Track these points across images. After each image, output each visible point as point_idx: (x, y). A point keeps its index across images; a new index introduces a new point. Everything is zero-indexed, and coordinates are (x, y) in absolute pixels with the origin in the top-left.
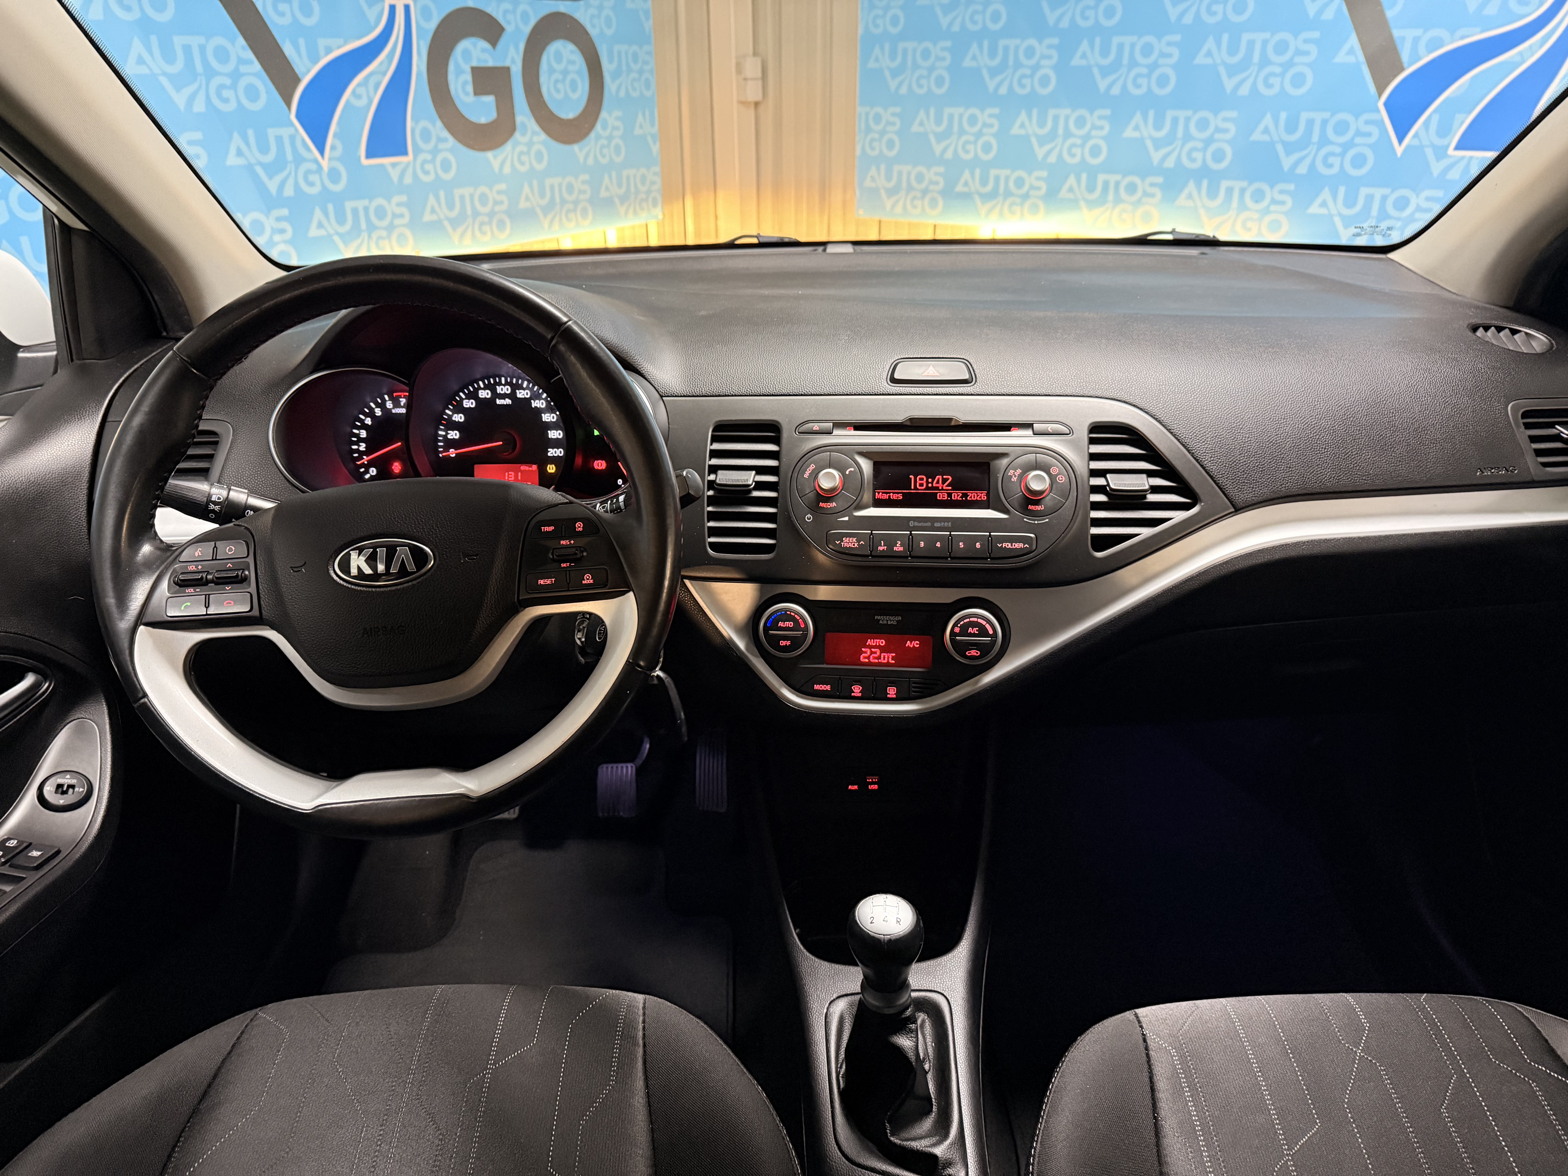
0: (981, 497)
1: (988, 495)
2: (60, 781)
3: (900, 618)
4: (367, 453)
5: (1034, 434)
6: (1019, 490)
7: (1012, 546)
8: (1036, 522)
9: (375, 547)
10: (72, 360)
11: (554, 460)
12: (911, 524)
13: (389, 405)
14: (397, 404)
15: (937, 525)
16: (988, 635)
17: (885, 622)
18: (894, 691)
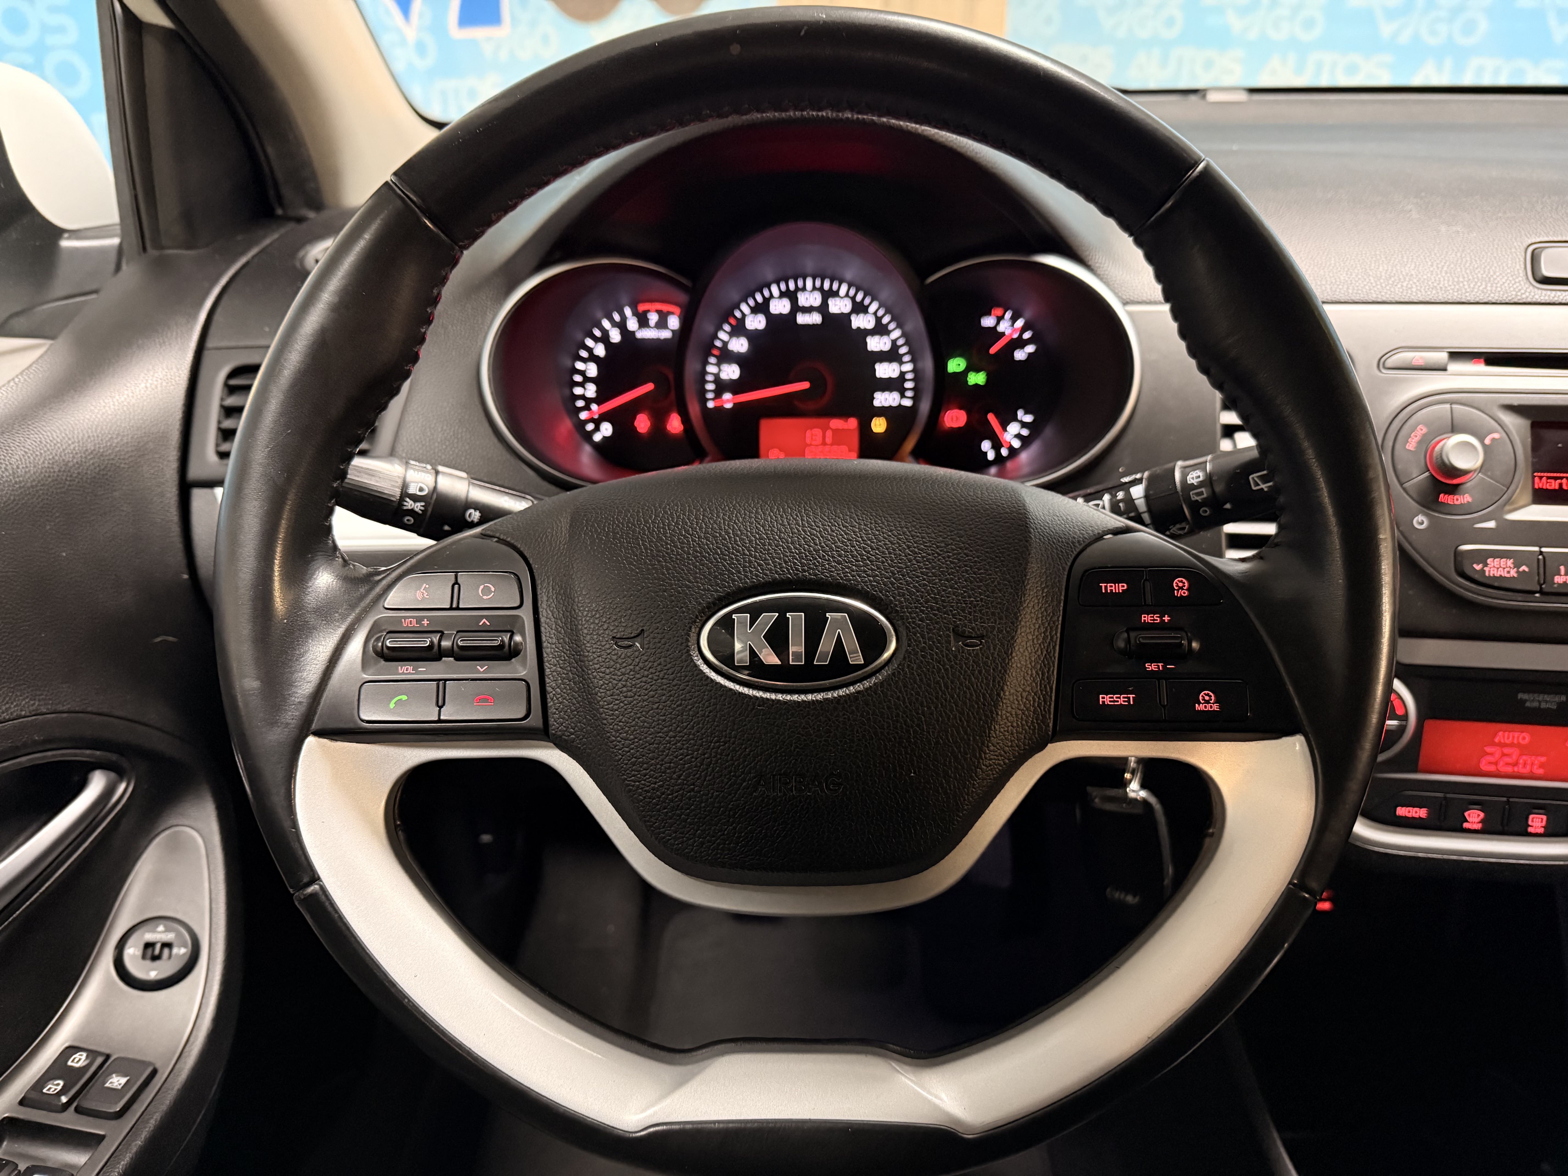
2: (149, 937)
3: (1563, 698)
4: (599, 400)
9: (782, 608)
10: (144, 249)
11: (883, 411)
13: (632, 324)
14: (643, 322)
17: (1536, 704)
18: (1542, 822)
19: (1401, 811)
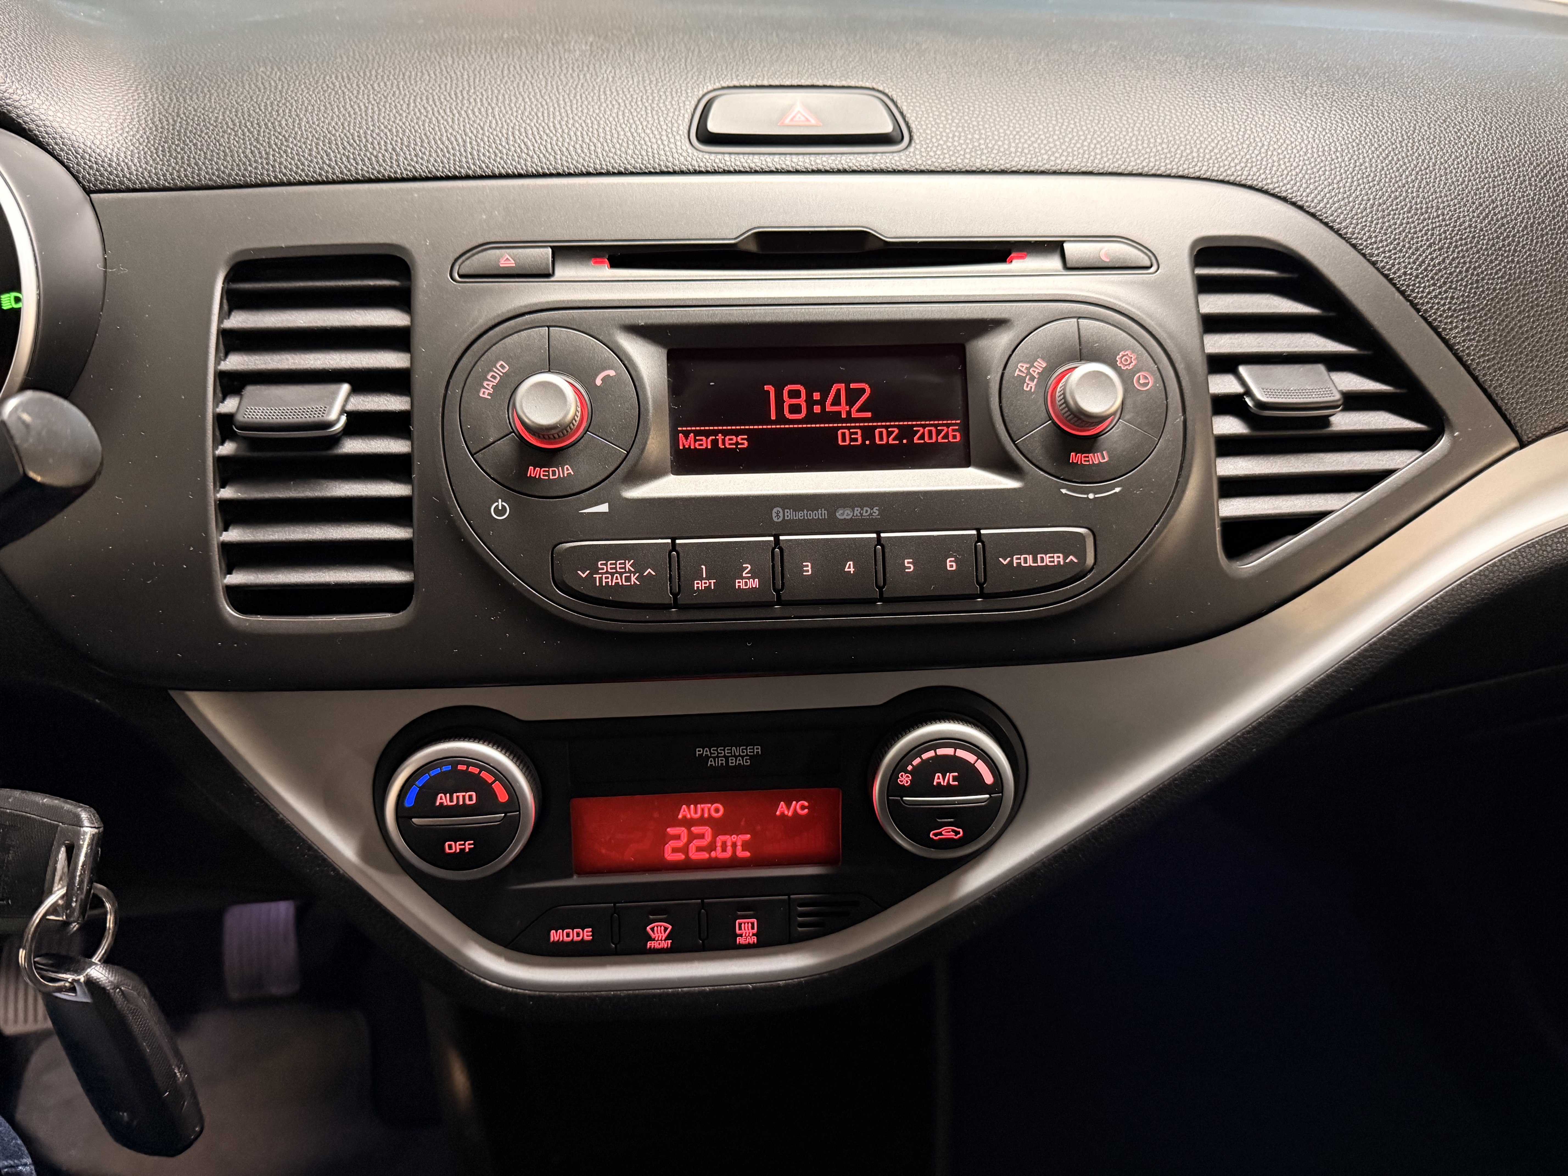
0: (946, 436)
1: (965, 430)
3: (758, 749)
5: (1067, 267)
6: (1044, 415)
7: (1035, 560)
8: (1091, 496)
12: (777, 515)
15: (844, 514)
16: (981, 787)
17: (722, 761)
18: (753, 928)
19: (555, 936)
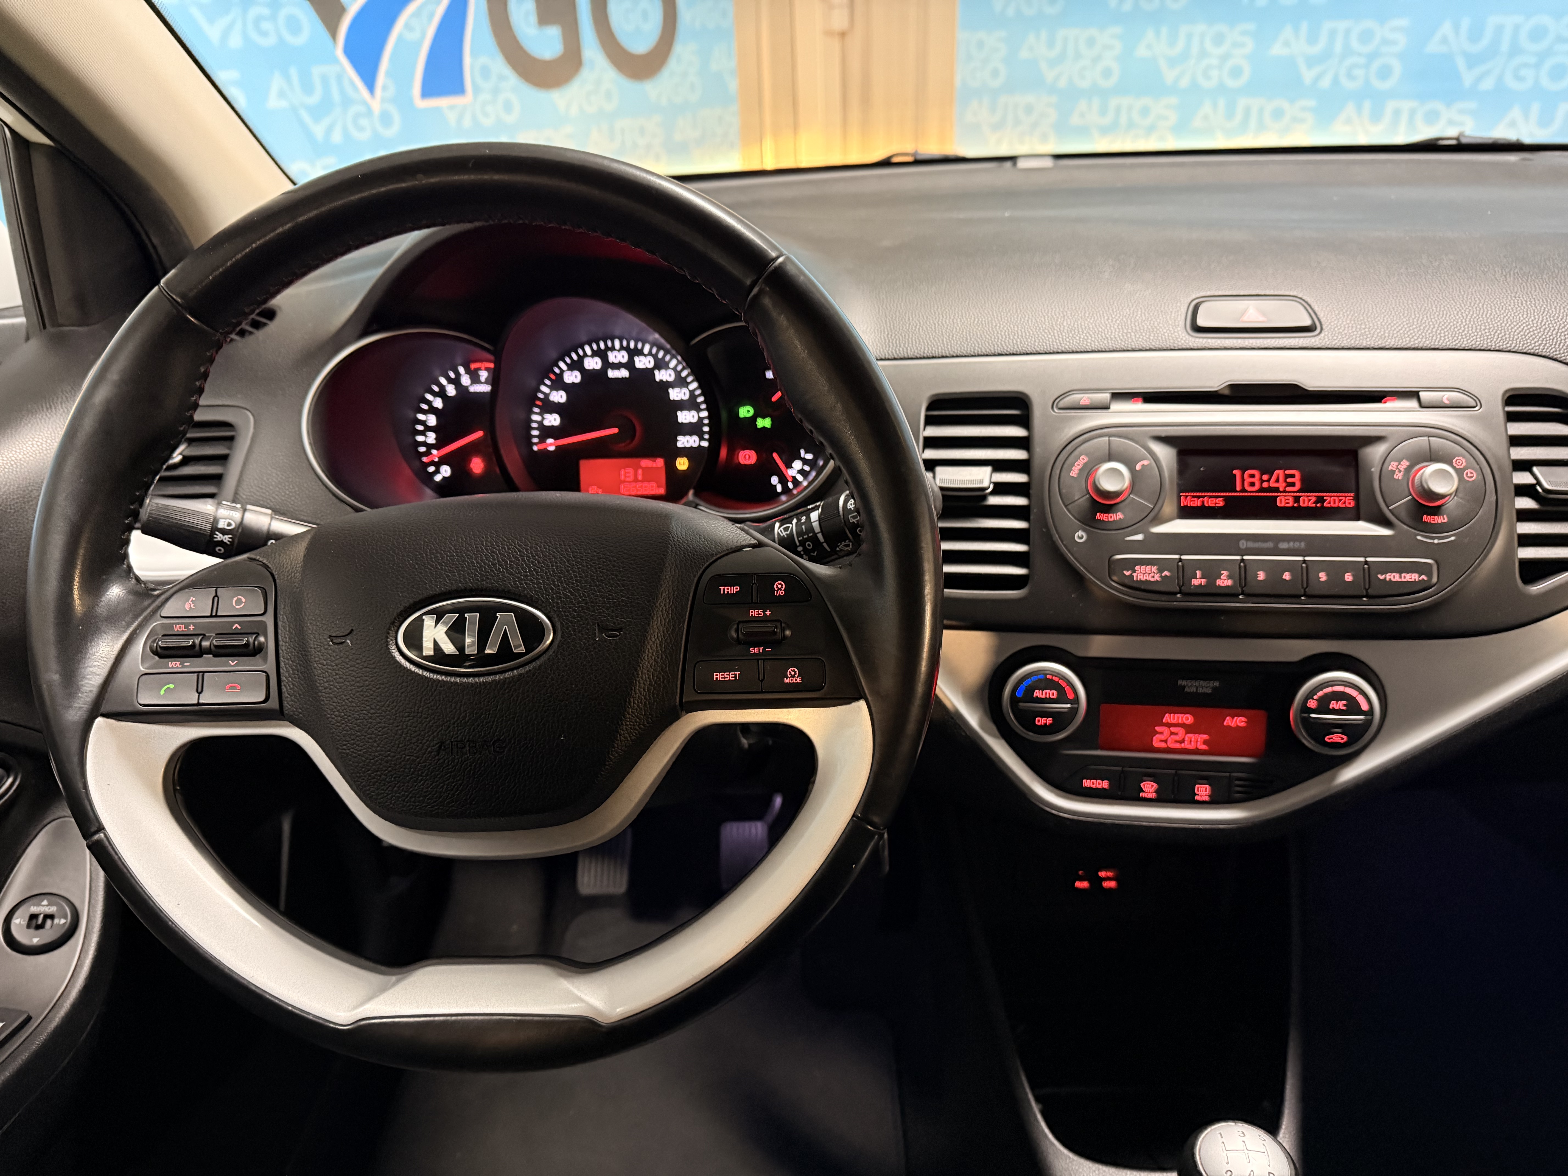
0: (1344, 503)
1: (1358, 499)
2: (34, 909)
3: (1217, 683)
4: (438, 446)
5: (1422, 406)
6: (1407, 493)
7: (1401, 577)
8: (1436, 541)
9: (461, 610)
10: (45, 327)
11: (687, 452)
12: (1243, 544)
13: (465, 380)
14: (475, 379)
15: (1283, 546)
16: (1360, 712)
17: (1194, 690)
18: (1206, 791)
19: (1086, 783)
